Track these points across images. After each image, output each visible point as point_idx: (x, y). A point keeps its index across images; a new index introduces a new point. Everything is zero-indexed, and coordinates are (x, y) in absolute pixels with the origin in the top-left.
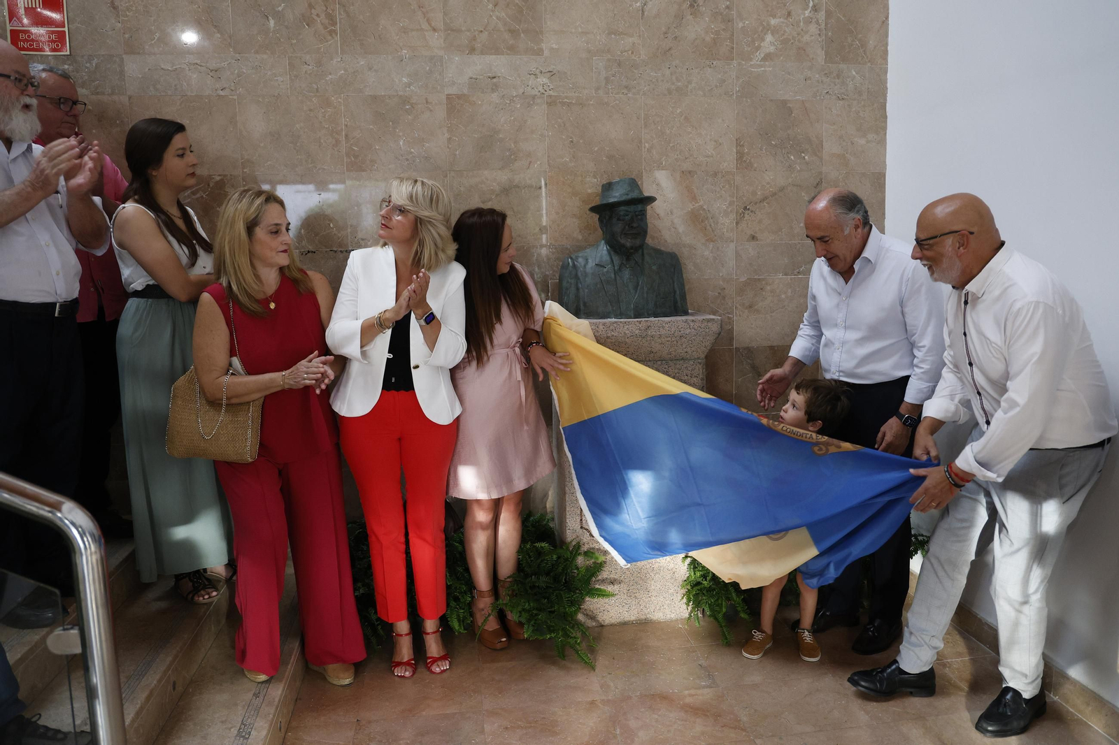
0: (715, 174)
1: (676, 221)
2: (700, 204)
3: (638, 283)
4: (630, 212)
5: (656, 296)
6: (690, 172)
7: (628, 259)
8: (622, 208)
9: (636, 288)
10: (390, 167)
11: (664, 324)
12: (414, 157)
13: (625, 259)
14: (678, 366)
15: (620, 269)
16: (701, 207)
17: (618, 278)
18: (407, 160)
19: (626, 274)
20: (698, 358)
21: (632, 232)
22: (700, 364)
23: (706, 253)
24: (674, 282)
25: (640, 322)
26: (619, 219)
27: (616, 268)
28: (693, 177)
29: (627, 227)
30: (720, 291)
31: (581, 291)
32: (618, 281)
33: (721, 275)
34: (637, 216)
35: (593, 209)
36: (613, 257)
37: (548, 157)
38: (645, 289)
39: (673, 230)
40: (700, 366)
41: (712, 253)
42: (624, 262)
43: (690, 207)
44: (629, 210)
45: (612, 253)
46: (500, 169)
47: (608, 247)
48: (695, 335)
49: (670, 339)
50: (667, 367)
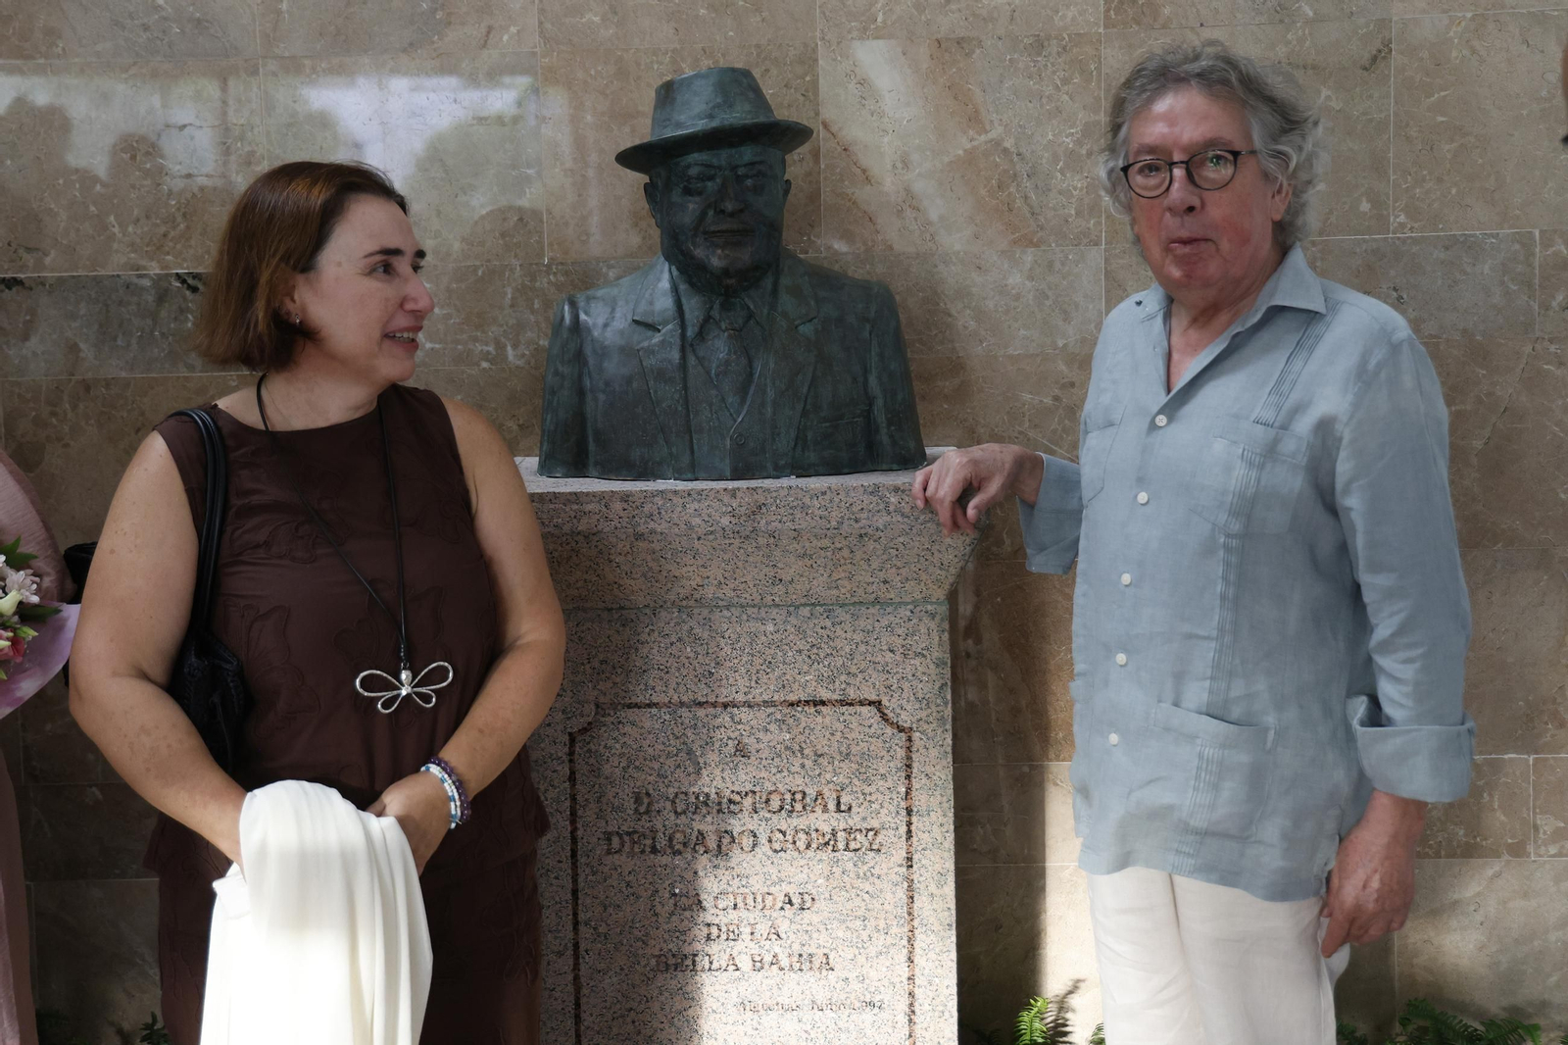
0: (1039, 45)
1: (919, 187)
2: (993, 135)
3: (751, 375)
4: (720, 168)
5: (804, 413)
6: (959, 42)
7: (726, 307)
8: (695, 157)
9: (743, 391)
10: (99, 47)
11: (807, 500)
12: (166, 19)
13: (717, 306)
14: (862, 623)
15: (701, 335)
16: (997, 143)
17: (692, 360)
18: (146, 28)
19: (720, 348)
20: (926, 600)
21: (724, 227)
22: (933, 616)
23: (1015, 279)
24: (866, 371)
25: (733, 493)
26: (688, 192)
27: (690, 333)
28: (968, 55)
29: (711, 213)
30: (1057, 391)
31: (589, 397)
32: (691, 371)
33: (1060, 343)
34: (739, 179)
35: (630, 158)
36: (684, 301)
37: (542, 11)
38: (771, 394)
39: (909, 213)
40: (933, 625)
41: (1031, 278)
42: (715, 313)
43: (961, 144)
44: (715, 162)
45: (683, 287)
46: (404, 50)
47: (675, 273)
48: (904, 533)
49: (826, 542)
50: (828, 623)
